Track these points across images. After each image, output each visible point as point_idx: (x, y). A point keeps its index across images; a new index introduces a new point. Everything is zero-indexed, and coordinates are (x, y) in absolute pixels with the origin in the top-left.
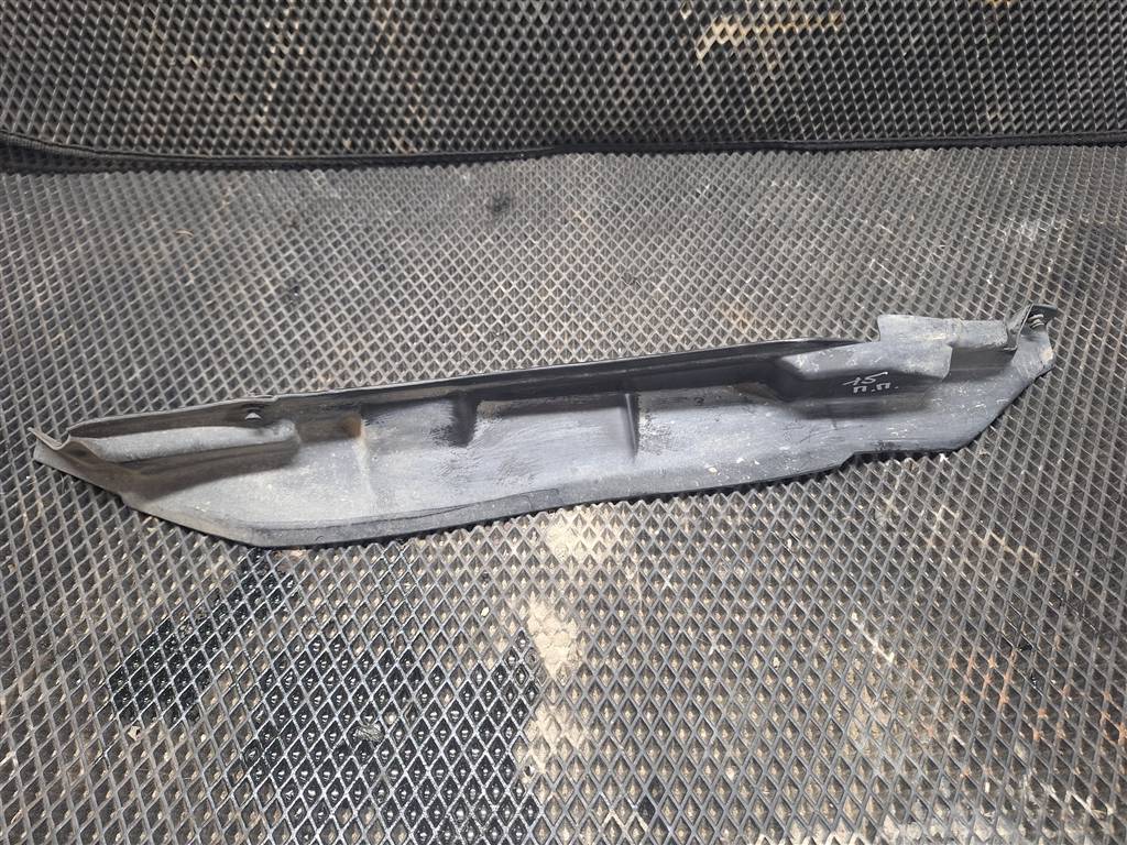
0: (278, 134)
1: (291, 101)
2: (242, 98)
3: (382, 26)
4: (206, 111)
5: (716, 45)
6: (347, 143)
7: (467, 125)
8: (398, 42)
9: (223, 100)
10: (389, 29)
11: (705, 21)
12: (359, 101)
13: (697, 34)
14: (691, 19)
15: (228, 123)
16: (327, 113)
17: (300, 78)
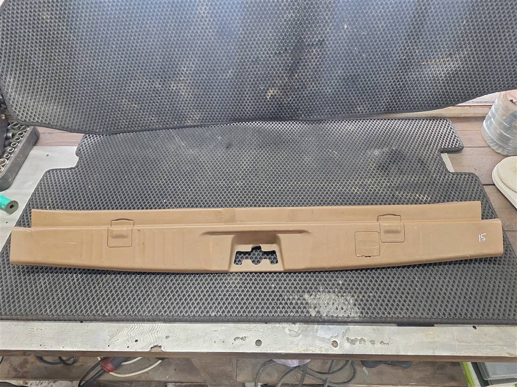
0: (158, 122)
1: (161, 113)
2: (148, 114)
3: (183, 94)
4: (138, 118)
5: (272, 95)
6: (176, 123)
7: (208, 116)
8: (187, 97)
9: (143, 115)
10: (185, 95)
11: (268, 89)
12: (178, 112)
13: (266, 93)
14: (264, 89)
15: (144, 120)
16: (170, 115)
17: (163, 107)
